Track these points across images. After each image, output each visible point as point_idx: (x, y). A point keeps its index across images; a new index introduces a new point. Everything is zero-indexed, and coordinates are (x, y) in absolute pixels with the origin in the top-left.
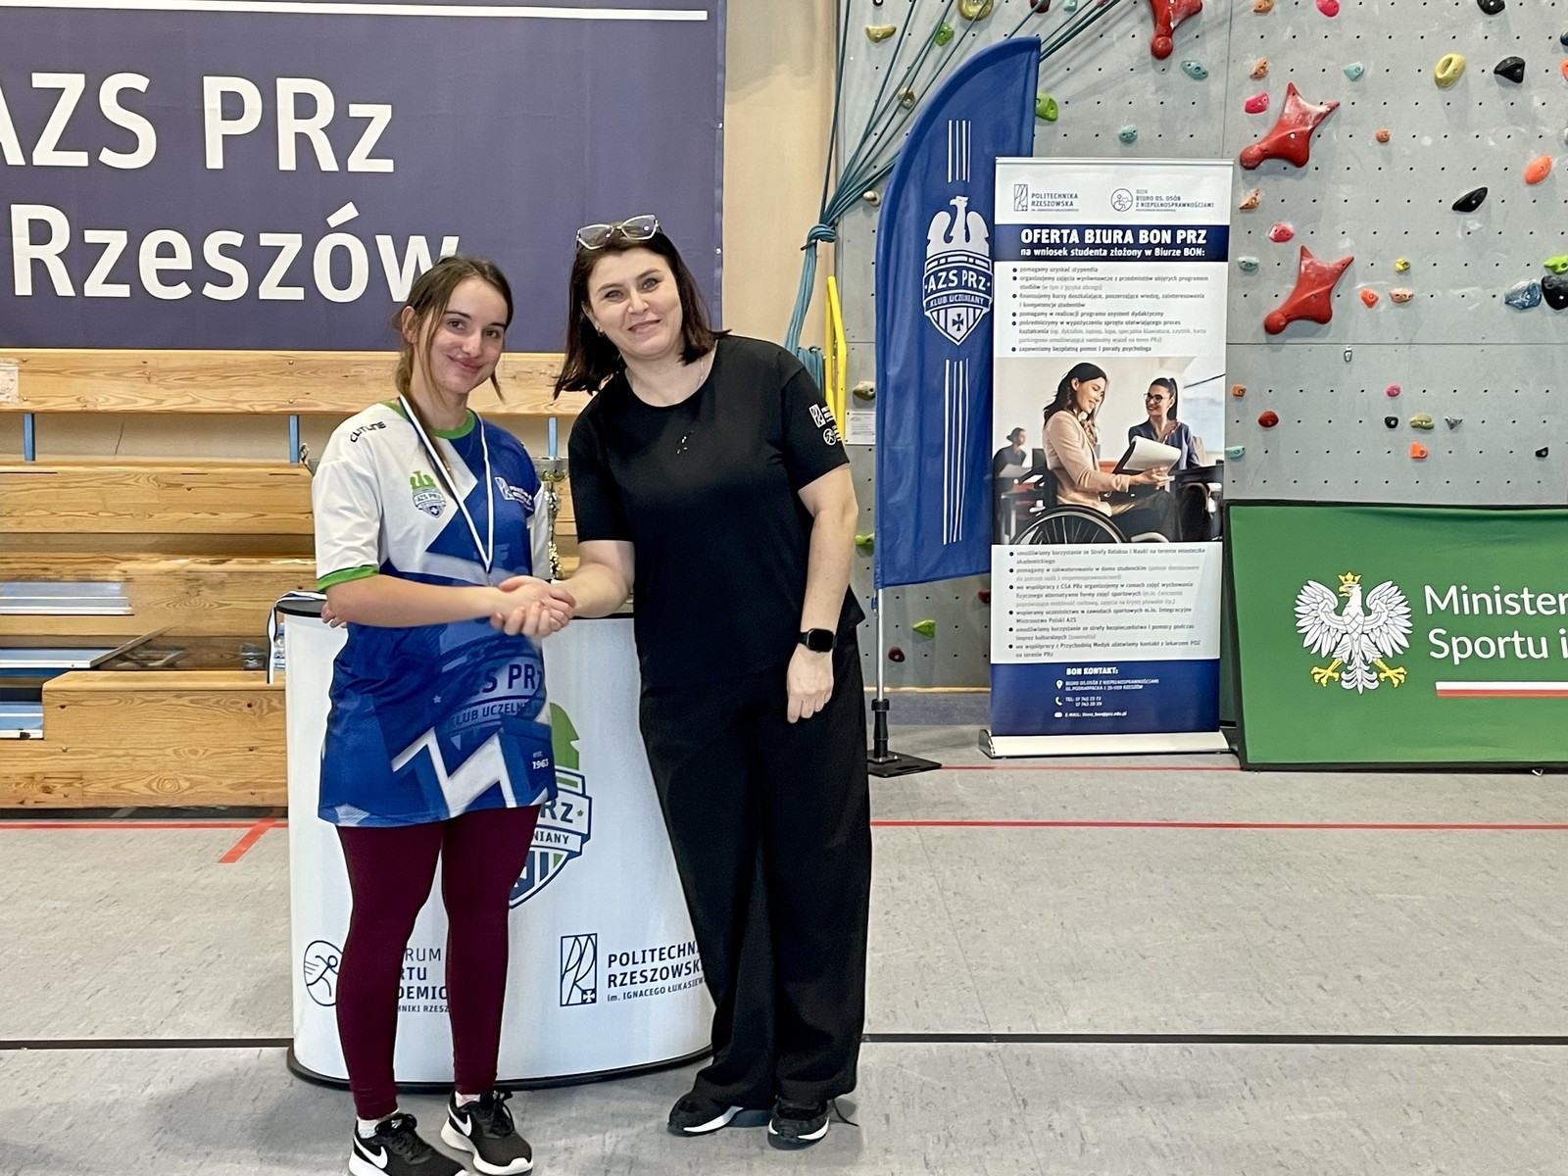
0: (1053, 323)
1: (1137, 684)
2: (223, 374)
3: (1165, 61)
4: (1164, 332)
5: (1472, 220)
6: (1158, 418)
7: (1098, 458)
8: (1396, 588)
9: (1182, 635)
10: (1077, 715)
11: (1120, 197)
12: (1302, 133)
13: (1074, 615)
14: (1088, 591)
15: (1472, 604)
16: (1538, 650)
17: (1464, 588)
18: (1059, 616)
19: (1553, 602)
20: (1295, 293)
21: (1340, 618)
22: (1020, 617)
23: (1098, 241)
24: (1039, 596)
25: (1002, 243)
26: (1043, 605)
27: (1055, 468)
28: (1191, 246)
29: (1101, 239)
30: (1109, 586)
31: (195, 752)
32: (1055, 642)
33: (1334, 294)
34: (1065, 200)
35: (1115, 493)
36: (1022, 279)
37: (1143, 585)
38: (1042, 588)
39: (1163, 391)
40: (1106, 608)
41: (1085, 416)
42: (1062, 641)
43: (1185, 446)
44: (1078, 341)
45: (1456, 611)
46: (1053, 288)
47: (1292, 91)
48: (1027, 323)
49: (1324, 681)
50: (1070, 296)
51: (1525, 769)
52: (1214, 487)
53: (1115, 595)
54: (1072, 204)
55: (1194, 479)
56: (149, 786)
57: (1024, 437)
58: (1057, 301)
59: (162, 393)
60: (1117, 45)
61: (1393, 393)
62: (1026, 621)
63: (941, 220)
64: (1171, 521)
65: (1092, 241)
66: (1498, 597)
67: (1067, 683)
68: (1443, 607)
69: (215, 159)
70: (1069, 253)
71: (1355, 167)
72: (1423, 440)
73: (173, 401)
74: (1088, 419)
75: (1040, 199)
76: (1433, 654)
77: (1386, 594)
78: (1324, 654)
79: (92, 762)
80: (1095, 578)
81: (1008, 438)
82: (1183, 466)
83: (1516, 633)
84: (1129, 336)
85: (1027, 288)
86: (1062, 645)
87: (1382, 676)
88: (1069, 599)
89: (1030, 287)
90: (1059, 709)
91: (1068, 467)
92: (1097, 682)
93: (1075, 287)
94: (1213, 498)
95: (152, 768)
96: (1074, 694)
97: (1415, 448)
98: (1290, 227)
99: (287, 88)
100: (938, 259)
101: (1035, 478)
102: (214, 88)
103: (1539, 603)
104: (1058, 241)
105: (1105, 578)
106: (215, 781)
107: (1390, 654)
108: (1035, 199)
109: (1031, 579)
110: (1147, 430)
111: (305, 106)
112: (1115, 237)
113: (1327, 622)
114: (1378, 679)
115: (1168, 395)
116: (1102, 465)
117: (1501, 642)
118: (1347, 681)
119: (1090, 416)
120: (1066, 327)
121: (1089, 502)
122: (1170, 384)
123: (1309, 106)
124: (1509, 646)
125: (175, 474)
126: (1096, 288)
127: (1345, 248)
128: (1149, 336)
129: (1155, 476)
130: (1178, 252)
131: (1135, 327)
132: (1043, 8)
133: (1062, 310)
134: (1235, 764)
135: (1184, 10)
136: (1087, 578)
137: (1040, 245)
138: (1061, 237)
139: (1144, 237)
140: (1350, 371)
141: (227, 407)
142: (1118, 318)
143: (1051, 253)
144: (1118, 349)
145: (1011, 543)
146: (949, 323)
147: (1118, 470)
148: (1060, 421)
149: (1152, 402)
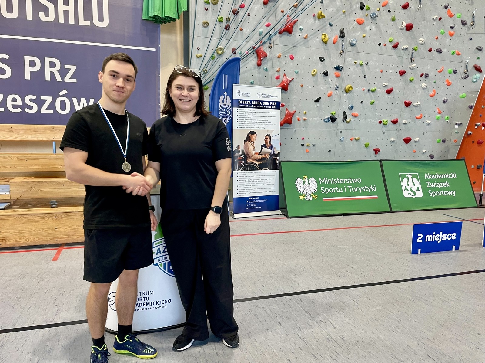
0: (245, 121)
1: (263, 201)
2: (34, 131)
3: (260, 67)
4: (268, 124)
5: (318, 104)
7: (255, 152)
8: (314, 179)
9: (272, 190)
10: (251, 208)
11: (259, 94)
12: (287, 84)
13: (250, 186)
14: (253, 181)
15: (328, 182)
16: (341, 191)
17: (327, 178)
18: (247, 187)
19: (343, 181)
20: (285, 118)
21: (304, 185)
22: (239, 187)
23: (255, 104)
24: (243, 182)
25: (234, 103)
26: (244, 184)
27: (246, 154)
28: (273, 106)
30: (258, 180)
31: (40, 230)
32: (247, 192)
33: (292, 118)
35: (258, 159)
36: (239, 112)
37: (264, 179)
38: (244, 180)
39: (268, 137)
40: (257, 184)
41: (252, 143)
43: (272, 149)
44: (251, 126)
45: (326, 183)
46: (245, 114)
47: (285, 75)
48: (240, 122)
49: (302, 199)
50: (249, 116)
51: (341, 215)
52: (278, 158)
53: (258, 182)
54: (249, 95)
55: (275, 156)
56: (26, 240)
57: (240, 147)
58: (246, 117)
59: (17, 136)
60: (250, 63)
61: (303, 139)
62: (240, 188)
63: (222, 97)
64: (270, 165)
65: (253, 104)
66: (333, 180)
67: (249, 201)
68: (323, 182)
69: (28, 77)
70: (248, 106)
71: (297, 92)
72: (308, 149)
73: (19, 138)
76: (322, 192)
77: (312, 180)
78: (302, 193)
79: (8, 235)
80: (255, 178)
81: (236, 147)
82: (272, 154)
83: (337, 187)
84: (261, 125)
87: (313, 197)
88: (249, 183)
89: (240, 114)
90: (247, 207)
91: (249, 153)
92: (255, 201)
93: (250, 114)
94: (278, 160)
95: (26, 235)
96: (251, 203)
97: (307, 150)
98: (284, 104)
99: (47, 60)
100: (221, 106)
101: (242, 156)
103: (340, 181)
105: (257, 178)
106: (46, 238)
107: (314, 192)
108: (241, 94)
109: (241, 179)
110: (264, 146)
111: (52, 65)
112: (258, 103)
113: (302, 186)
114: (312, 198)
117: (334, 189)
118: (306, 198)
119: (253, 143)
120: (248, 123)
121: (253, 161)
122: (269, 136)
123: (288, 78)
124: (336, 190)
125: (22, 156)
126: (254, 114)
127: (294, 108)
128: (265, 125)
129: (266, 156)
130: (271, 107)
131: (262, 123)
132: (235, 53)
133: (247, 119)
134: (285, 217)
135: (264, 56)
136: (253, 178)
137: (243, 104)
138: (247, 103)
139: (264, 103)
140: (295, 134)
141: (35, 139)
142: (259, 121)
143: (245, 106)
144: (259, 128)
145: (237, 171)
146: (224, 121)
147: (259, 154)
148: (247, 144)
149: (266, 140)
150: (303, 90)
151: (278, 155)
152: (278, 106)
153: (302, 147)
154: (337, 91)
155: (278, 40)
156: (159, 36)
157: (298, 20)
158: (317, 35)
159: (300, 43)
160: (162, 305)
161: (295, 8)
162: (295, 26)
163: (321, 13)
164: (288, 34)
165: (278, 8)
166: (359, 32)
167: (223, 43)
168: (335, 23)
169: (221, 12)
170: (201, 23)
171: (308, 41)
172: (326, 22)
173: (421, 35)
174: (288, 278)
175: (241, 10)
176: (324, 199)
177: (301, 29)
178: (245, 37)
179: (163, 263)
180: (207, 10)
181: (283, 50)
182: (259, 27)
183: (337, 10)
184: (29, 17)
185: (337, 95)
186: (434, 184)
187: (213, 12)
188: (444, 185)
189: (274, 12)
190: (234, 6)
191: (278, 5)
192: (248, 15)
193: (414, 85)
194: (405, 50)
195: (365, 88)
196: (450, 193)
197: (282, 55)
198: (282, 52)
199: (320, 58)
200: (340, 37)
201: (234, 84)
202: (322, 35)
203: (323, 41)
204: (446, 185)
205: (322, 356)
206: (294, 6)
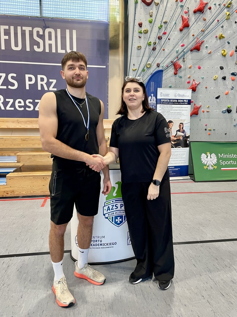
1: (177, 169)
2: (31, 122)
3: (176, 75)
4: (182, 116)
5: (218, 100)
6: (181, 129)
8: (215, 154)
9: (183, 162)
11: (175, 94)
12: (196, 86)
15: (225, 156)
16: (235, 163)
17: (224, 154)
20: (194, 110)
21: (207, 159)
25: (159, 101)
28: (186, 102)
29: (173, 101)
30: (173, 154)
31: (34, 186)
33: (199, 111)
35: (174, 140)
37: (178, 154)
39: (181, 125)
43: (184, 133)
44: (169, 117)
45: (223, 157)
46: (166, 109)
47: (194, 80)
49: (205, 168)
50: (168, 110)
52: (188, 139)
53: (174, 156)
54: (169, 95)
55: (186, 138)
58: (166, 111)
59: (21, 125)
60: (169, 73)
61: (206, 125)
63: (150, 97)
64: (183, 144)
65: (171, 101)
66: (229, 155)
68: (221, 157)
69: (27, 88)
70: (168, 103)
71: (202, 92)
73: (23, 126)
76: (220, 164)
77: (213, 155)
78: (205, 164)
79: (15, 189)
82: (184, 136)
83: (232, 161)
84: (177, 116)
89: (162, 108)
92: (171, 169)
94: (188, 141)
95: (26, 189)
97: (209, 133)
98: (193, 101)
99: (39, 77)
102: (27, 76)
103: (234, 156)
106: (37, 191)
107: (214, 164)
108: (163, 95)
110: (179, 131)
111: (42, 80)
112: (175, 101)
113: (205, 159)
114: (213, 168)
116: (172, 136)
117: (230, 162)
118: (209, 168)
119: (171, 129)
120: (167, 115)
122: (182, 124)
123: (197, 83)
125: (24, 138)
126: (172, 109)
127: (200, 104)
128: (179, 116)
129: (180, 138)
130: (184, 103)
131: (177, 115)
132: (159, 67)
133: (167, 112)
134: (192, 181)
135: (179, 67)
137: (164, 102)
138: (167, 101)
139: (179, 101)
140: (200, 122)
141: (32, 127)
142: (175, 113)
143: (165, 103)
144: (175, 118)
147: (175, 137)
150: (207, 91)
151: (188, 137)
152: (189, 102)
153: (206, 131)
154: (233, 91)
155: (189, 56)
156: (108, 58)
157: (204, 41)
158: (218, 51)
159: (206, 57)
160: (110, 246)
161: (203, 33)
162: (202, 45)
163: (222, 35)
164: (197, 51)
165: (190, 34)
167: (151, 60)
168: (232, 42)
169: (150, 39)
170: (136, 47)
171: (211, 55)
172: (225, 41)
174: (198, 228)
175: (163, 36)
176: (222, 169)
177: (207, 47)
178: (166, 55)
179: (111, 217)
180: (140, 38)
181: (193, 63)
182: (176, 48)
183: (233, 32)
184: (28, 49)
185: (232, 93)
187: (144, 39)
189: (187, 36)
190: (159, 33)
191: (190, 31)
192: (169, 39)
197: (192, 66)
198: (192, 64)
199: (220, 67)
200: (235, 51)
201: (158, 88)
202: (222, 50)
203: (222, 55)
205: (228, 295)
206: (202, 31)
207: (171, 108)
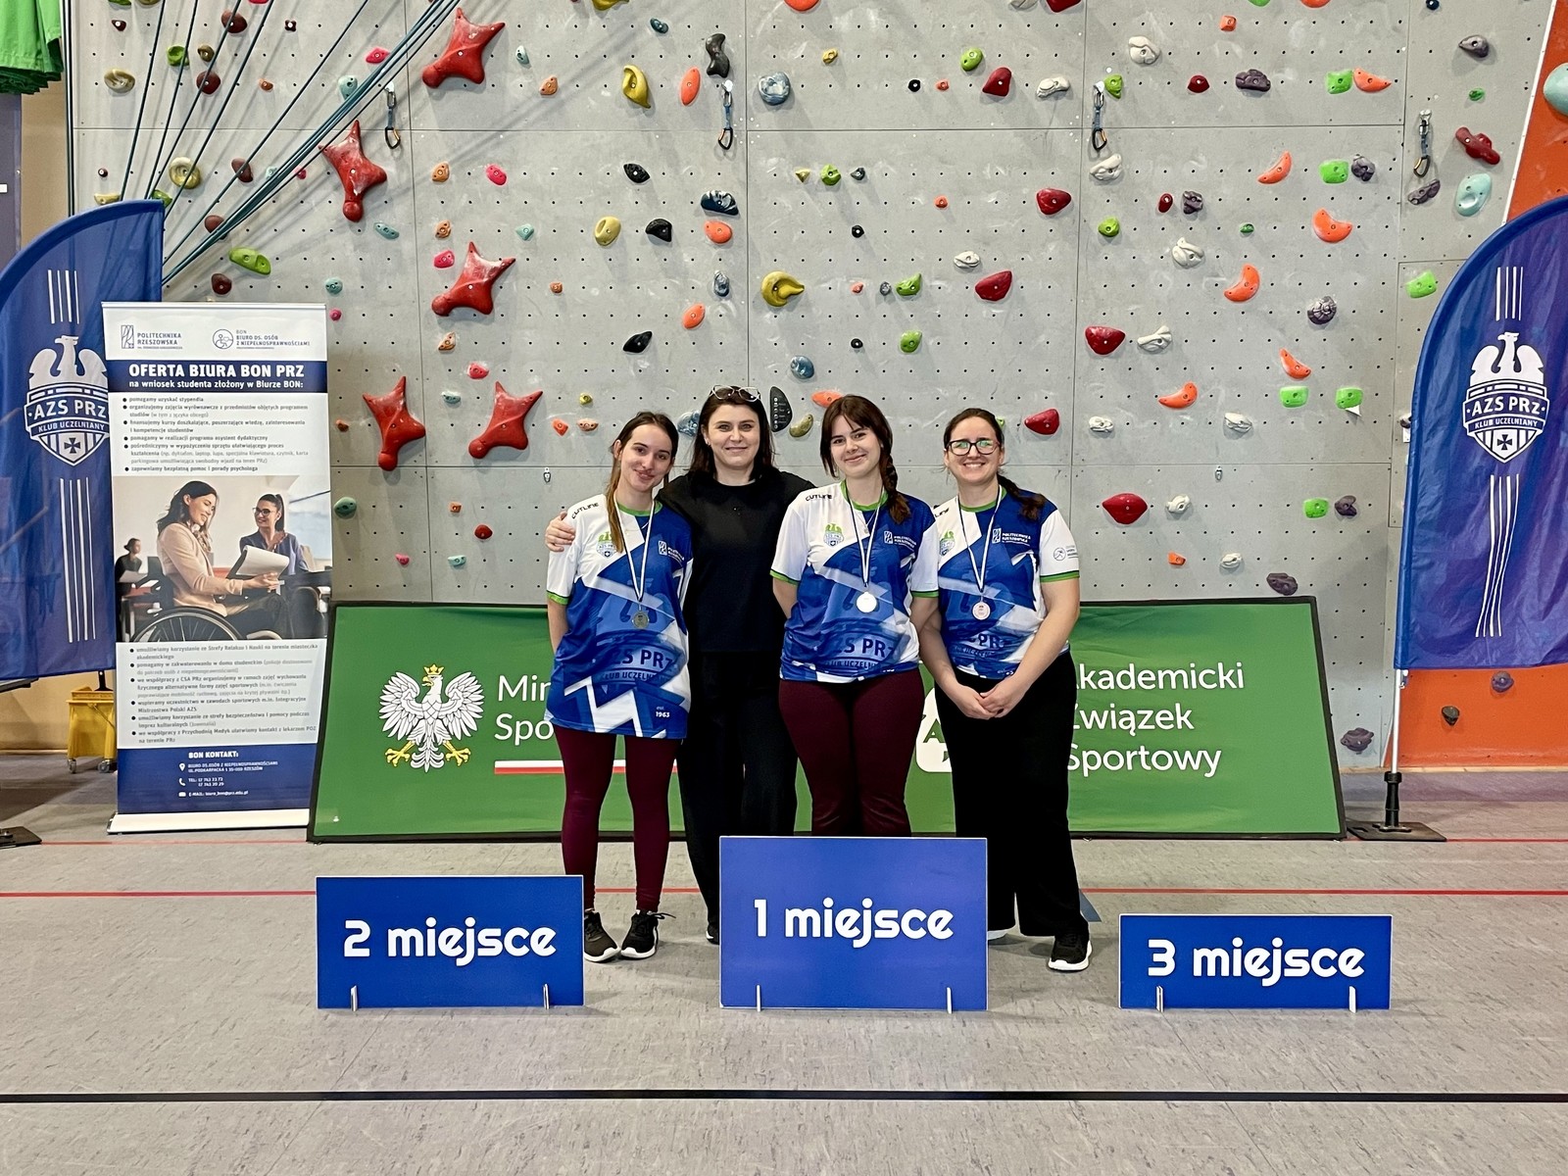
0: (163, 446)
1: (258, 766)
3: (360, 223)
4: (268, 454)
5: (641, 360)
6: (267, 530)
7: (212, 564)
8: (474, 678)
10: (201, 794)
11: (221, 336)
12: (482, 284)
13: (194, 705)
14: (207, 683)
17: (534, 677)
18: (179, 706)
21: (420, 705)
22: (141, 707)
23: (202, 375)
24: (159, 688)
25: (118, 377)
26: (164, 695)
27: (171, 574)
28: (290, 379)
29: (205, 373)
30: (227, 678)
32: (177, 729)
33: (527, 423)
34: (169, 339)
35: (229, 595)
36: (131, 407)
37: (260, 677)
38: (162, 680)
39: (271, 506)
40: (224, 698)
41: (198, 528)
42: (183, 728)
43: (293, 554)
44: (188, 462)
45: (524, 699)
46: (162, 415)
47: (472, 248)
48: (138, 446)
49: (395, 761)
50: (179, 423)
53: (233, 686)
54: (176, 343)
55: (306, 581)
57: (139, 546)
58: (166, 427)
60: (316, 210)
62: (148, 711)
63: (44, 356)
64: (286, 619)
65: (196, 374)
67: (190, 766)
68: (513, 694)
70: (176, 385)
71: (535, 313)
74: (200, 531)
75: (145, 339)
77: (464, 684)
78: (399, 736)
80: (214, 671)
81: (125, 547)
82: (292, 571)
84: (235, 457)
85: (136, 415)
86: (183, 732)
87: (448, 756)
88: (189, 690)
89: (139, 415)
90: (182, 789)
91: (183, 572)
92: (218, 765)
93: (184, 415)
94: (323, 600)
96: (197, 775)
98: (484, 366)
100: (45, 390)
101: (152, 583)
104: (165, 375)
105: (223, 671)
108: (141, 338)
109: (151, 673)
110: (257, 540)
112: (218, 371)
113: (407, 709)
114: (444, 759)
115: (275, 509)
116: (217, 571)
118: (415, 761)
119: (203, 528)
120: (175, 449)
121: (205, 604)
122: (277, 500)
126: (203, 416)
127: (534, 384)
128: (255, 457)
129: (266, 580)
130: (279, 385)
131: (241, 449)
132: (248, 179)
133: (171, 435)
135: (373, 178)
136: (205, 672)
137: (147, 379)
138: (168, 370)
139: (245, 371)
140: (550, 490)
142: (224, 442)
143: (159, 385)
144: (226, 469)
145: (132, 641)
146: (61, 446)
147: (232, 575)
148: (174, 533)
149: (261, 515)
150: (563, 306)
152: (315, 377)
154: (723, 301)
155: (426, 113)
156: (16, 139)
157: (503, 25)
158: (600, 77)
159: (527, 114)
162: (497, 47)
164: (469, 84)
166: (805, 44)
167: (197, 145)
169: (179, 31)
171: (562, 104)
172: (634, 18)
173: (1137, 21)
175: (255, 12)
176: (499, 764)
177: (524, 60)
180: (121, 29)
181: (454, 151)
185: (729, 316)
186: (1106, 713)
187: (144, 33)
188: (1158, 719)
190: (228, 1)
192: (288, 29)
193: (1128, 253)
194: (1057, 98)
195: (863, 282)
196: (1187, 761)
197: (450, 168)
198: (452, 157)
199: (625, 166)
200: (709, 73)
202: (624, 71)
203: (629, 97)
204: (1174, 722)
207: (200, 411)
